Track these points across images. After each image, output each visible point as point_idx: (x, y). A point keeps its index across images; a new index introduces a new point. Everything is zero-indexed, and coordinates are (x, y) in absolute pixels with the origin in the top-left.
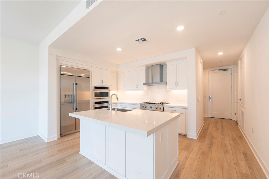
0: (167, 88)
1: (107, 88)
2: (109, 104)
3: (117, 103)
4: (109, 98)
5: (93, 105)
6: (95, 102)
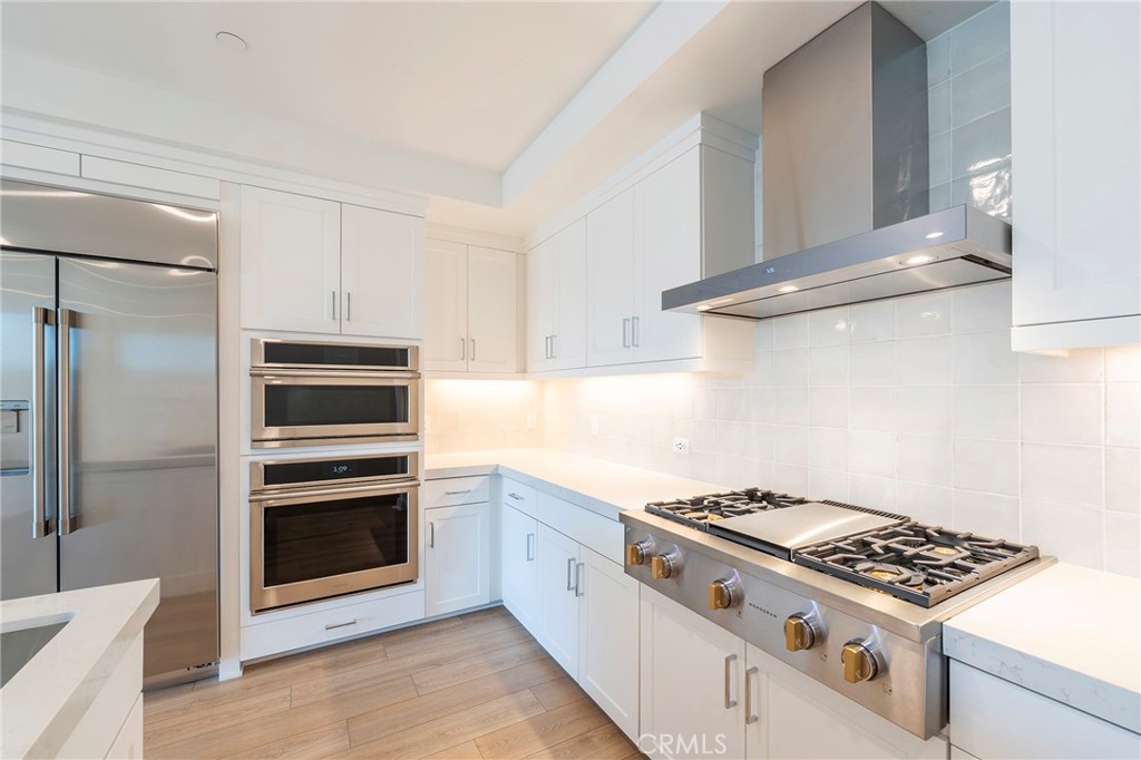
0: (1017, 318)
1: (394, 357)
2: (413, 479)
3: (495, 475)
4: (414, 435)
5: (253, 493)
6: (266, 467)
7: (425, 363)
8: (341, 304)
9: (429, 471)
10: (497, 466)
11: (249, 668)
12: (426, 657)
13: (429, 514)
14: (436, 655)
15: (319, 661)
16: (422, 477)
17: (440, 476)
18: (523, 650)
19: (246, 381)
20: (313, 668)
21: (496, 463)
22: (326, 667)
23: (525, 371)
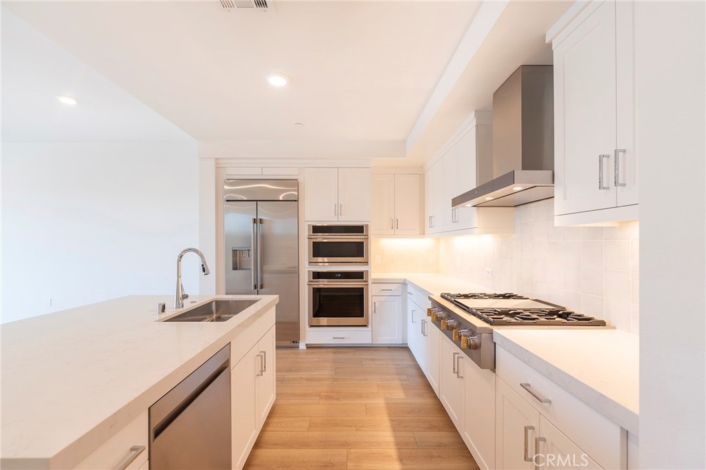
0: (557, 212)
1: (359, 229)
2: (367, 281)
3: (404, 283)
4: (366, 263)
5: (309, 282)
6: (313, 272)
7: (372, 232)
8: (338, 209)
9: (373, 279)
10: (405, 280)
11: (309, 347)
12: (369, 357)
13: (373, 298)
14: (373, 357)
15: (331, 350)
16: (370, 282)
17: (378, 282)
18: (411, 363)
19: (307, 241)
20: (328, 352)
21: (404, 278)
22: (333, 352)
23: (424, 234)
